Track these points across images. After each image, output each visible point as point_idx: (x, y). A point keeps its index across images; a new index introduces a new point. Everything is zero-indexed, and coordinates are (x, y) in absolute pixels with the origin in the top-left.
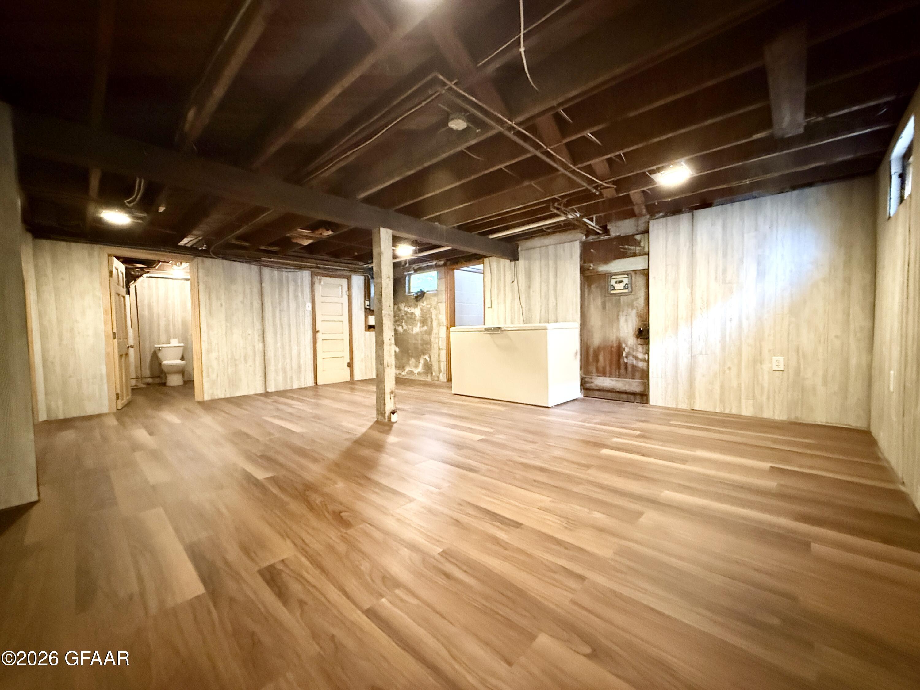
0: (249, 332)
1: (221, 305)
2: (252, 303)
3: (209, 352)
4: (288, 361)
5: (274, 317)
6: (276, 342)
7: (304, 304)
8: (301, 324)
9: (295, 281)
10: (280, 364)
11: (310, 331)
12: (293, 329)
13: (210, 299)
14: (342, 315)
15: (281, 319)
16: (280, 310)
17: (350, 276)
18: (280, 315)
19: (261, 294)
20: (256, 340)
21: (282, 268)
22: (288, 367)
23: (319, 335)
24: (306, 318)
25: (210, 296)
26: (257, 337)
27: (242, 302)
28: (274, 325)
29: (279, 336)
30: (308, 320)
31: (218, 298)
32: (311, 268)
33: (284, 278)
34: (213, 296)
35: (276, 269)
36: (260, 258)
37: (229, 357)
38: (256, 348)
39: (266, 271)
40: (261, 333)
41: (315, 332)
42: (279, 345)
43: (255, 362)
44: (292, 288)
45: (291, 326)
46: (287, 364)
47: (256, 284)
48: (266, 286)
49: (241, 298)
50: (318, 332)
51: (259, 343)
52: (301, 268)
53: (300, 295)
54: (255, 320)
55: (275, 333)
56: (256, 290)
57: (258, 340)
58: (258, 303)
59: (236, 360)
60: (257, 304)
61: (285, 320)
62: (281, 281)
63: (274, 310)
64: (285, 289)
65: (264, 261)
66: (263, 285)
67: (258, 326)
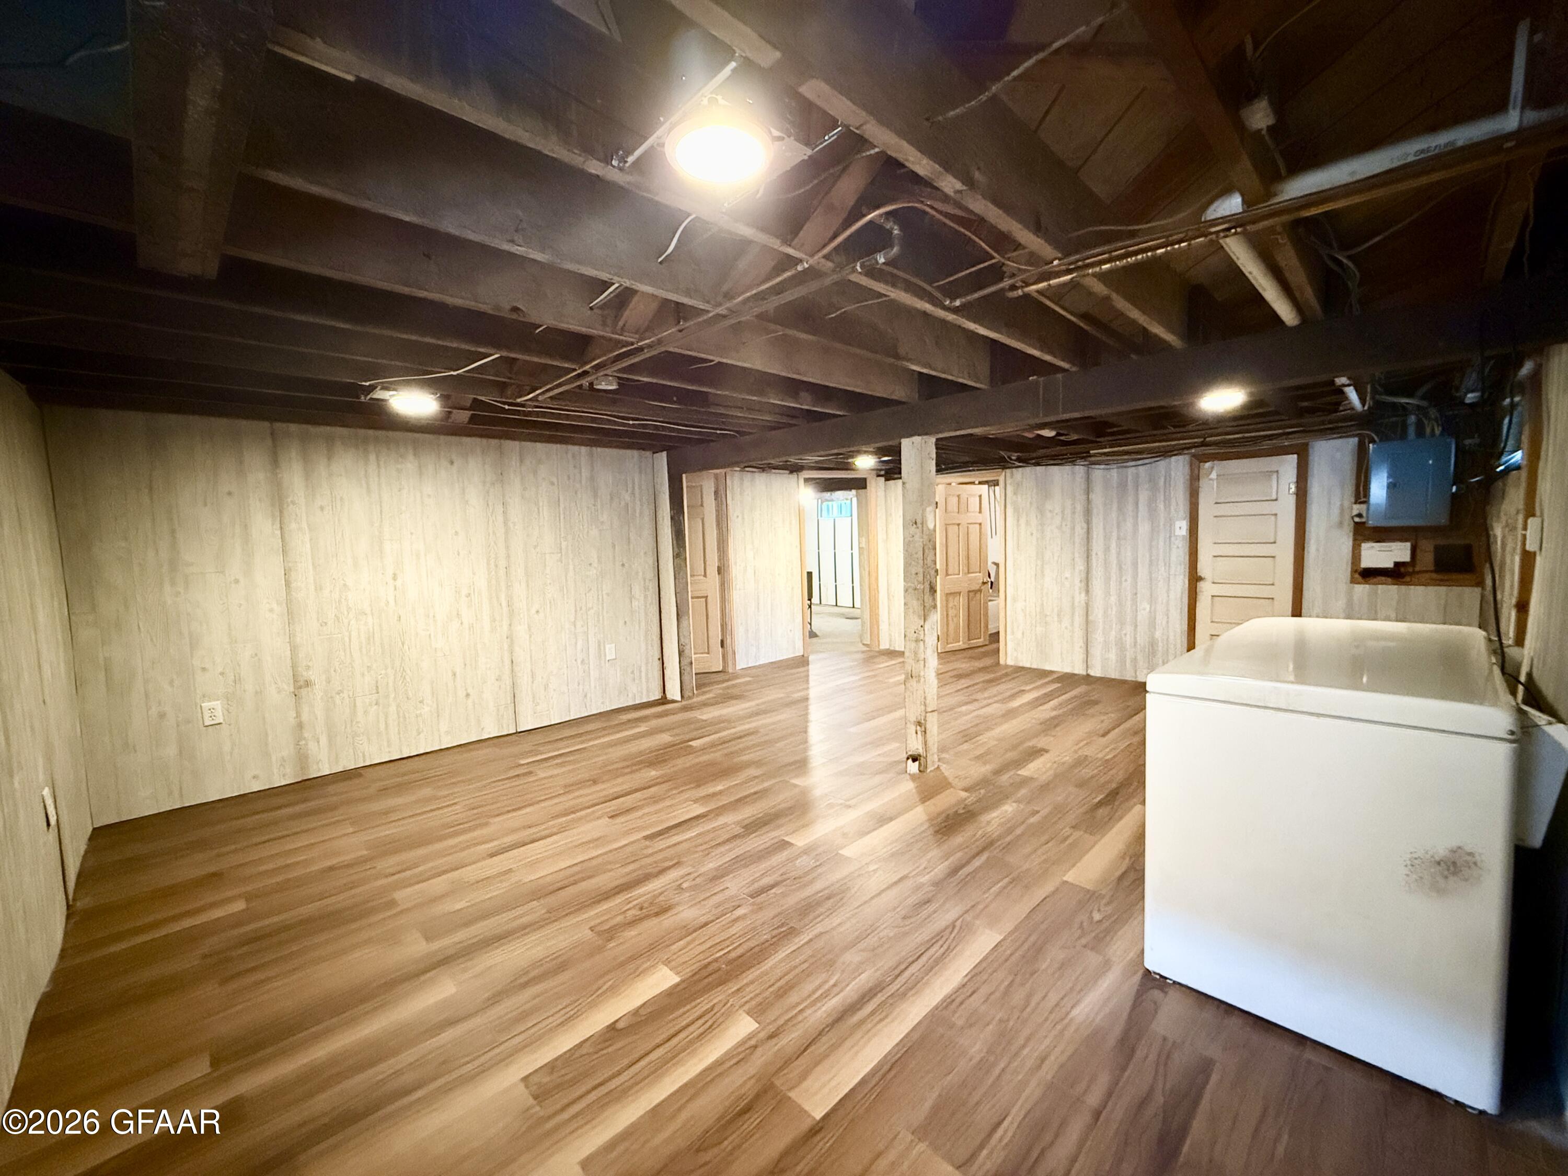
0: (1067, 575)
1: (1032, 534)
2: (1073, 529)
3: (1015, 600)
4: (1129, 629)
5: (1107, 549)
6: (1107, 594)
7: (1170, 523)
8: (1161, 563)
9: (1152, 480)
10: (1113, 633)
11: (1182, 577)
12: (1143, 571)
13: (1018, 525)
14: (1275, 543)
15: (1119, 554)
16: (1118, 538)
17: (1307, 445)
18: (1119, 546)
19: (1088, 513)
20: (1077, 588)
21: (1127, 461)
22: (1128, 640)
23: (1202, 586)
24: (1174, 551)
25: (1018, 521)
26: (1078, 584)
27: (1060, 528)
28: (1106, 563)
29: (1113, 584)
30: (1180, 553)
31: (1028, 523)
32: (1188, 448)
33: (1130, 478)
34: (1023, 521)
35: (1115, 466)
36: (1088, 452)
37: (1038, 610)
38: (1077, 600)
39: (1098, 473)
40: (1084, 575)
41: (1194, 579)
42: (1113, 599)
43: (1072, 624)
44: (1144, 496)
45: (1140, 565)
46: (1125, 635)
47: (1081, 497)
48: (1097, 498)
49: (1058, 520)
50: (1200, 579)
51: (1080, 593)
52: (1166, 453)
53: (1161, 506)
54: (1077, 555)
55: (1107, 579)
56: (1079, 508)
57: (1080, 588)
58: (1082, 528)
59: (1046, 616)
60: (1080, 530)
61: (1128, 555)
62: (1123, 485)
63: (1107, 538)
64: (1131, 499)
65: (1094, 455)
66: (1092, 496)
67: (1081, 566)
